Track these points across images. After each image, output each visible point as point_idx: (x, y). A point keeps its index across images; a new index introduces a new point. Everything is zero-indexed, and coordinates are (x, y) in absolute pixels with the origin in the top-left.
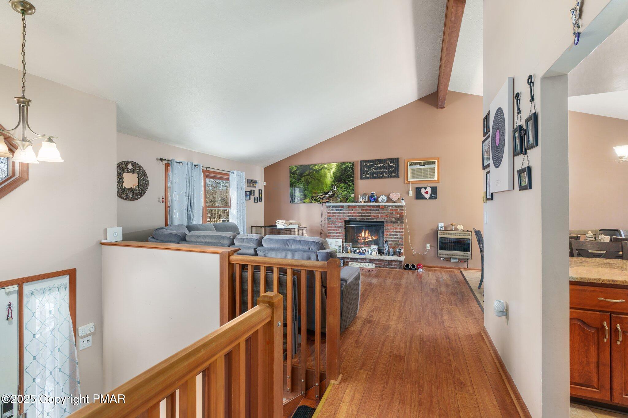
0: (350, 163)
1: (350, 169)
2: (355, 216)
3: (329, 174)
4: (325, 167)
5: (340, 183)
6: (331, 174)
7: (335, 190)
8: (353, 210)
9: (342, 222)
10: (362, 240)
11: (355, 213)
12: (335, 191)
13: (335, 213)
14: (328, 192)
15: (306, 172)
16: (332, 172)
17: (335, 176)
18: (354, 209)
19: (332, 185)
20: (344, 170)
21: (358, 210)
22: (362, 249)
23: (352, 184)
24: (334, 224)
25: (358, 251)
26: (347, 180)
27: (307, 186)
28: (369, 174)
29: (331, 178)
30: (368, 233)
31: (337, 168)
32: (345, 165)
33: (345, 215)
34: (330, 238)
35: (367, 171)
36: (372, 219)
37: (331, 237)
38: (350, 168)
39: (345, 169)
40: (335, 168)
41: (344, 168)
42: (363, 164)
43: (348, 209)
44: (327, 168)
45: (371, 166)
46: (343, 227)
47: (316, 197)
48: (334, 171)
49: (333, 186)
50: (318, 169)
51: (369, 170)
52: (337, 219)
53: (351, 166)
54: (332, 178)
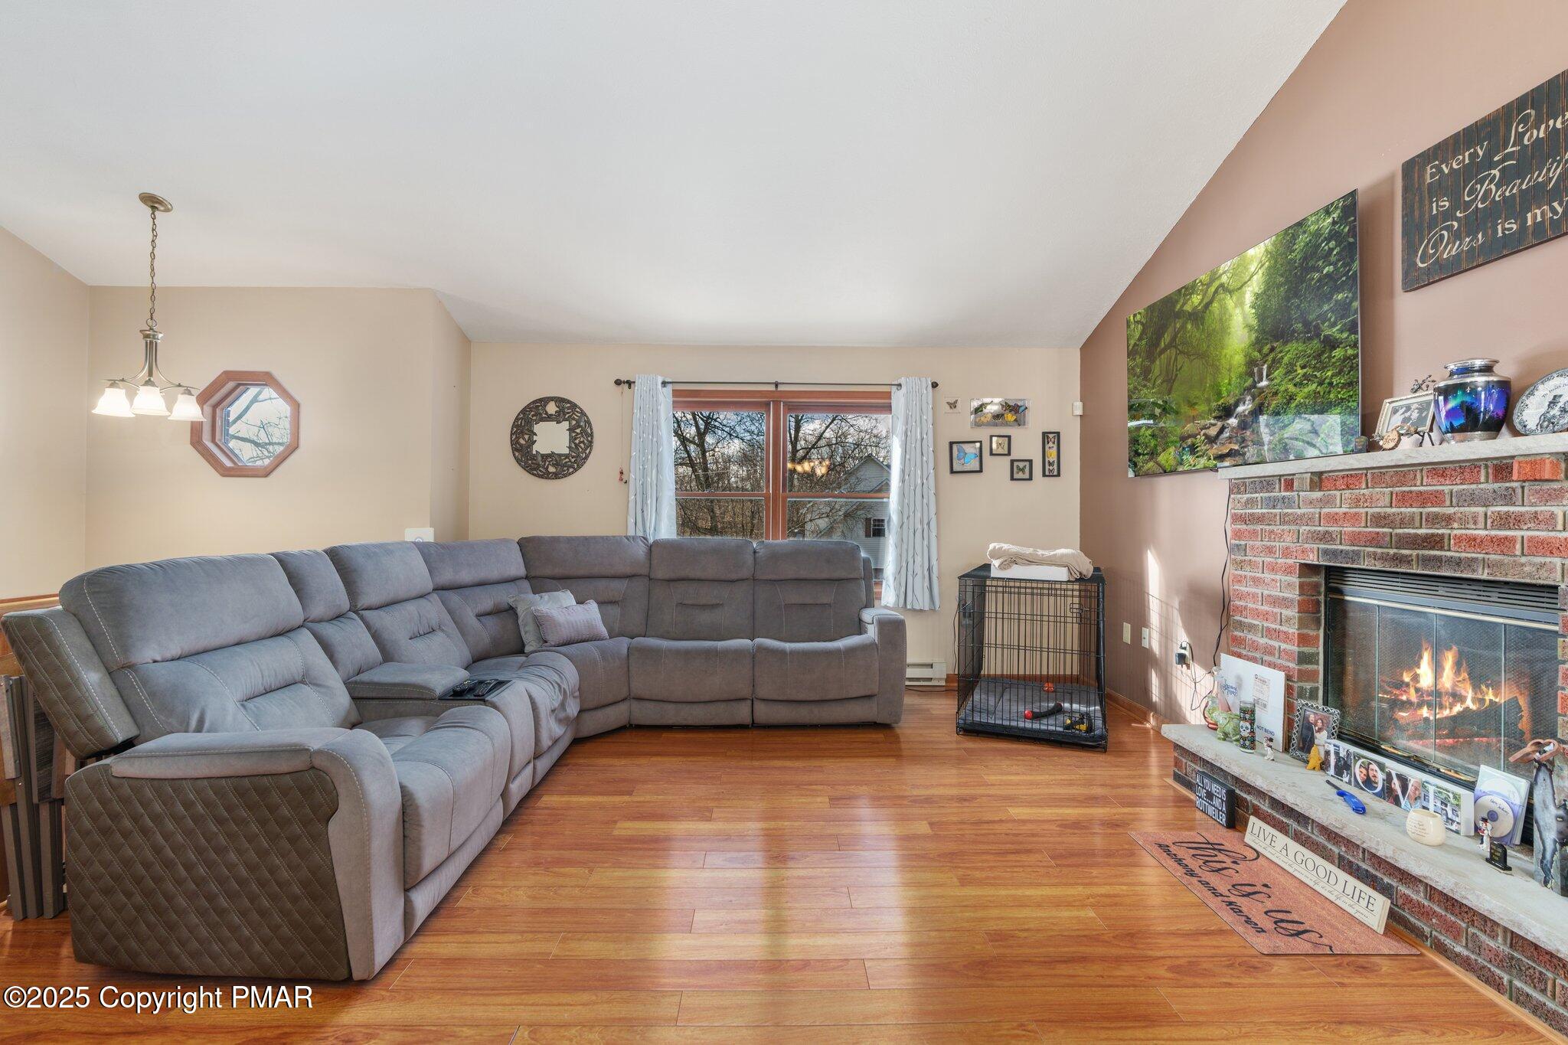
0: (1327, 212)
1: (1332, 244)
2: (1355, 539)
3: (1238, 311)
4: (1222, 285)
5: (1285, 343)
6: (1247, 307)
7: (1264, 383)
8: (1341, 502)
9: (1288, 571)
10: (1420, 705)
11: (1355, 517)
12: (1262, 390)
13: (1260, 519)
14: (1236, 405)
15: (1166, 336)
16: (1249, 297)
17: (1262, 317)
18: (1347, 493)
19: (1251, 363)
20: (1301, 265)
21: (1370, 501)
22: (1382, 767)
23: (1341, 331)
24: (1256, 581)
25: (1358, 771)
26: (1318, 312)
27: (1169, 392)
28: (1457, 236)
29: (1246, 330)
30: (1458, 665)
31: (1269, 268)
32: (1305, 232)
33: (1303, 529)
34: (1239, 656)
35: (1448, 215)
36: (1458, 562)
37: (1244, 652)
38: (1328, 240)
39: (1305, 258)
40: (1260, 272)
41: (1299, 257)
42: (1422, 176)
43: (1318, 494)
44: (1233, 285)
45: (1474, 171)
46: (1292, 600)
47: (1194, 436)
48: (1257, 290)
49: (1256, 370)
50: (1199, 304)
51: (1457, 203)
52: (1270, 550)
53: (1334, 223)
54: (1250, 328)
